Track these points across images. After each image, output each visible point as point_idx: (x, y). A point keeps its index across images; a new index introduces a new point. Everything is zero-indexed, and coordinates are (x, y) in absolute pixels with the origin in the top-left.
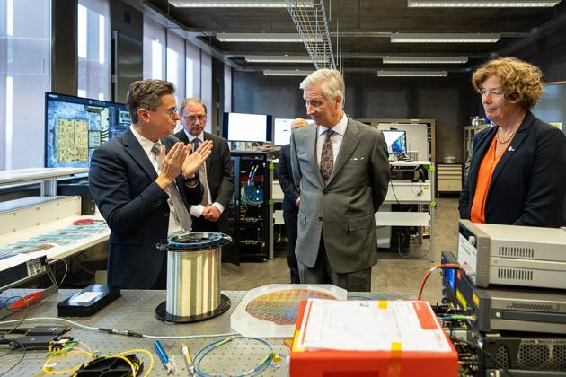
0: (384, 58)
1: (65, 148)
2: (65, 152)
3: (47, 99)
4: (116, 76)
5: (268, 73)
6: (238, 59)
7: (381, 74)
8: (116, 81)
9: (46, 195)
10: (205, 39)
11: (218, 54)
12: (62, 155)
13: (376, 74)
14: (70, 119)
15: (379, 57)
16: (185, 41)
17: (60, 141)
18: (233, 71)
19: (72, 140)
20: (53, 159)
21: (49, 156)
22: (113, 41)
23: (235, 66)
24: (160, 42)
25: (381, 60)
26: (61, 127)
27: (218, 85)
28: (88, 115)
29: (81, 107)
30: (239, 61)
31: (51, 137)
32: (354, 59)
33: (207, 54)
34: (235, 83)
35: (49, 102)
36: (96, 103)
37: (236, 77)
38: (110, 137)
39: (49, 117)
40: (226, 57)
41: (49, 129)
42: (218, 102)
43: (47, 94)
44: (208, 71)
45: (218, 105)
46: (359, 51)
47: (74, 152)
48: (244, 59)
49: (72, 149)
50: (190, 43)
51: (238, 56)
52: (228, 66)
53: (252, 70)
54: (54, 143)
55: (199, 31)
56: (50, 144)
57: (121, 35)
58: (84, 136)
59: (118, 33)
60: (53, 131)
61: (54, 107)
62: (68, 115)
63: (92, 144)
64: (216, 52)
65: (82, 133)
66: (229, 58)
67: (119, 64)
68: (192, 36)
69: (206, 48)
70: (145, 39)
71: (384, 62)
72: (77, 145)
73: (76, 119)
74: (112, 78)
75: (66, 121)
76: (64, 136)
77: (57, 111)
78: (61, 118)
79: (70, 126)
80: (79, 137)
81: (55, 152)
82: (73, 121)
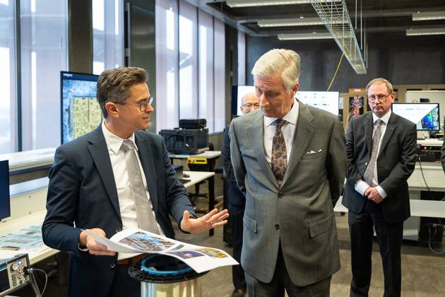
0: (414, 14)
1: (80, 127)
2: (80, 130)
3: (63, 78)
4: (129, 50)
5: (283, 37)
6: (252, 23)
7: (411, 33)
8: (129, 55)
10: (216, 6)
11: (231, 21)
13: (405, 32)
14: (84, 97)
15: (408, 13)
16: (197, 9)
17: (75, 120)
18: (247, 37)
19: (86, 118)
20: (69, 138)
21: (65, 136)
22: (126, 13)
23: (249, 32)
25: (411, 17)
26: (76, 105)
27: (231, 52)
31: (66, 116)
32: (378, 18)
34: (249, 49)
35: (64, 81)
37: (249, 43)
39: (64, 96)
40: (239, 23)
41: (65, 108)
42: (231, 70)
43: (62, 73)
44: (221, 38)
45: (232, 74)
46: (385, 8)
47: (88, 130)
48: (256, 23)
49: (86, 128)
50: (203, 11)
51: (250, 21)
52: (243, 32)
53: (267, 35)
54: (69, 122)
56: (66, 123)
57: (134, 6)
58: (97, 113)
59: (130, 5)
60: (68, 110)
61: (69, 86)
62: (82, 93)
64: (228, 18)
65: (96, 111)
66: (242, 24)
67: (131, 35)
69: (219, 15)
70: (158, 9)
71: (414, 19)
72: (91, 123)
73: (90, 96)
74: (125, 52)
75: (80, 99)
76: (78, 115)
77: (72, 90)
78: (75, 96)
79: (84, 104)
80: (93, 115)
81: (70, 131)
82: (87, 99)
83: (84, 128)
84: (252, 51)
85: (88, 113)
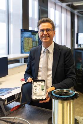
3: (22, 31)
9: (21, 63)
10: (69, 5)
11: (73, 10)
12: (25, 50)
14: (27, 37)
16: (61, 7)
17: (25, 45)
18: (78, 16)
20: (23, 51)
22: (39, 10)
23: (79, 14)
24: (53, 9)
26: (25, 40)
27: (73, 23)
28: (32, 36)
29: (30, 33)
30: (81, 13)
31: (22, 43)
33: (69, 11)
36: (34, 32)
37: (79, 19)
38: (39, 43)
40: (76, 12)
42: (73, 29)
43: (21, 29)
44: (69, 18)
47: (29, 48)
52: (76, 15)
55: (67, 2)
56: (22, 46)
60: (23, 42)
61: (23, 34)
63: (34, 46)
65: (31, 42)
68: (64, 5)
69: (69, 9)
72: (29, 46)
73: (29, 37)
75: (26, 38)
76: (26, 43)
77: (24, 35)
78: (25, 37)
79: (27, 40)
80: (30, 43)
81: (24, 48)
82: (28, 38)
83: (27, 47)
84: (80, 22)
85: (28, 43)
